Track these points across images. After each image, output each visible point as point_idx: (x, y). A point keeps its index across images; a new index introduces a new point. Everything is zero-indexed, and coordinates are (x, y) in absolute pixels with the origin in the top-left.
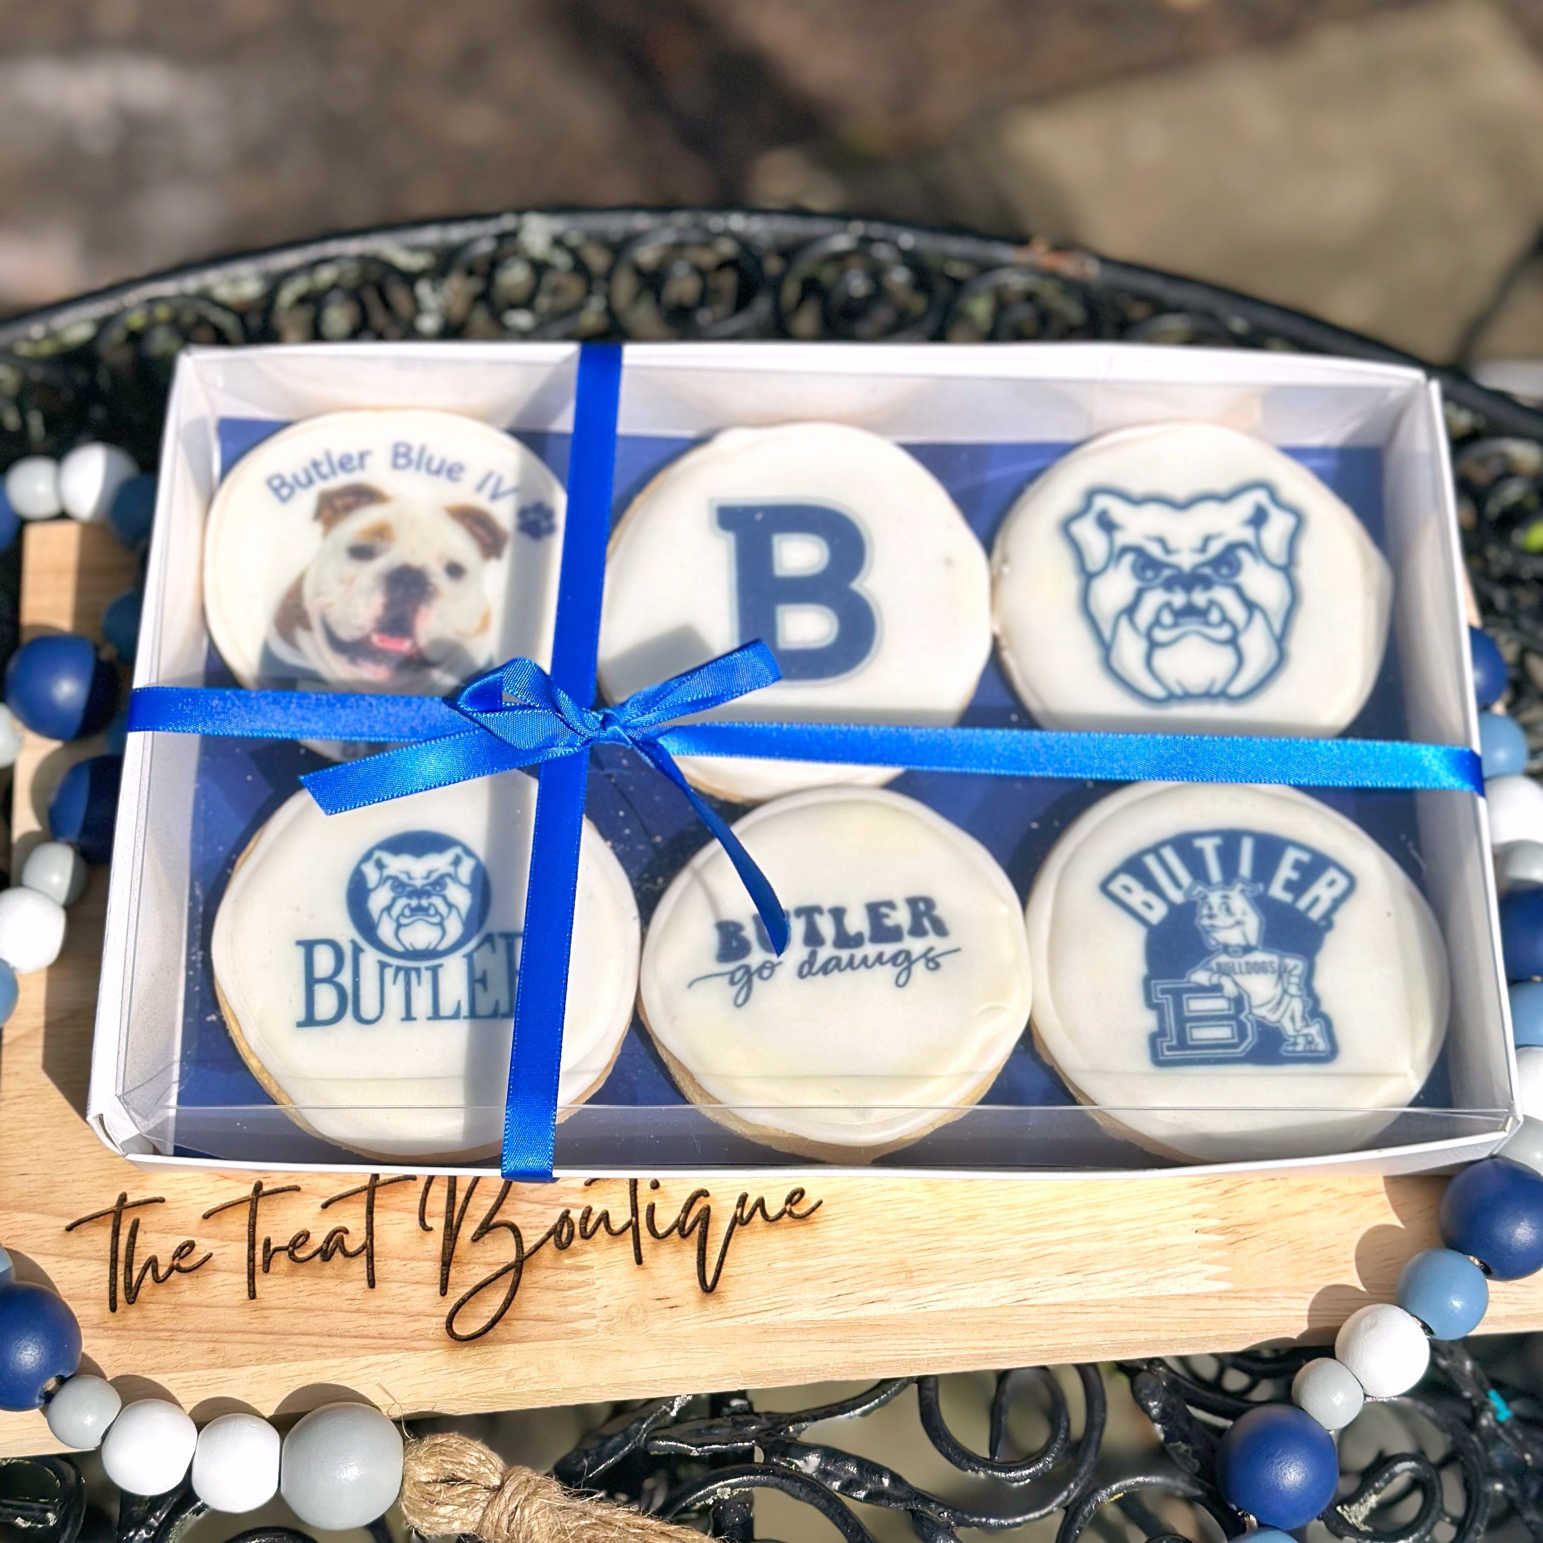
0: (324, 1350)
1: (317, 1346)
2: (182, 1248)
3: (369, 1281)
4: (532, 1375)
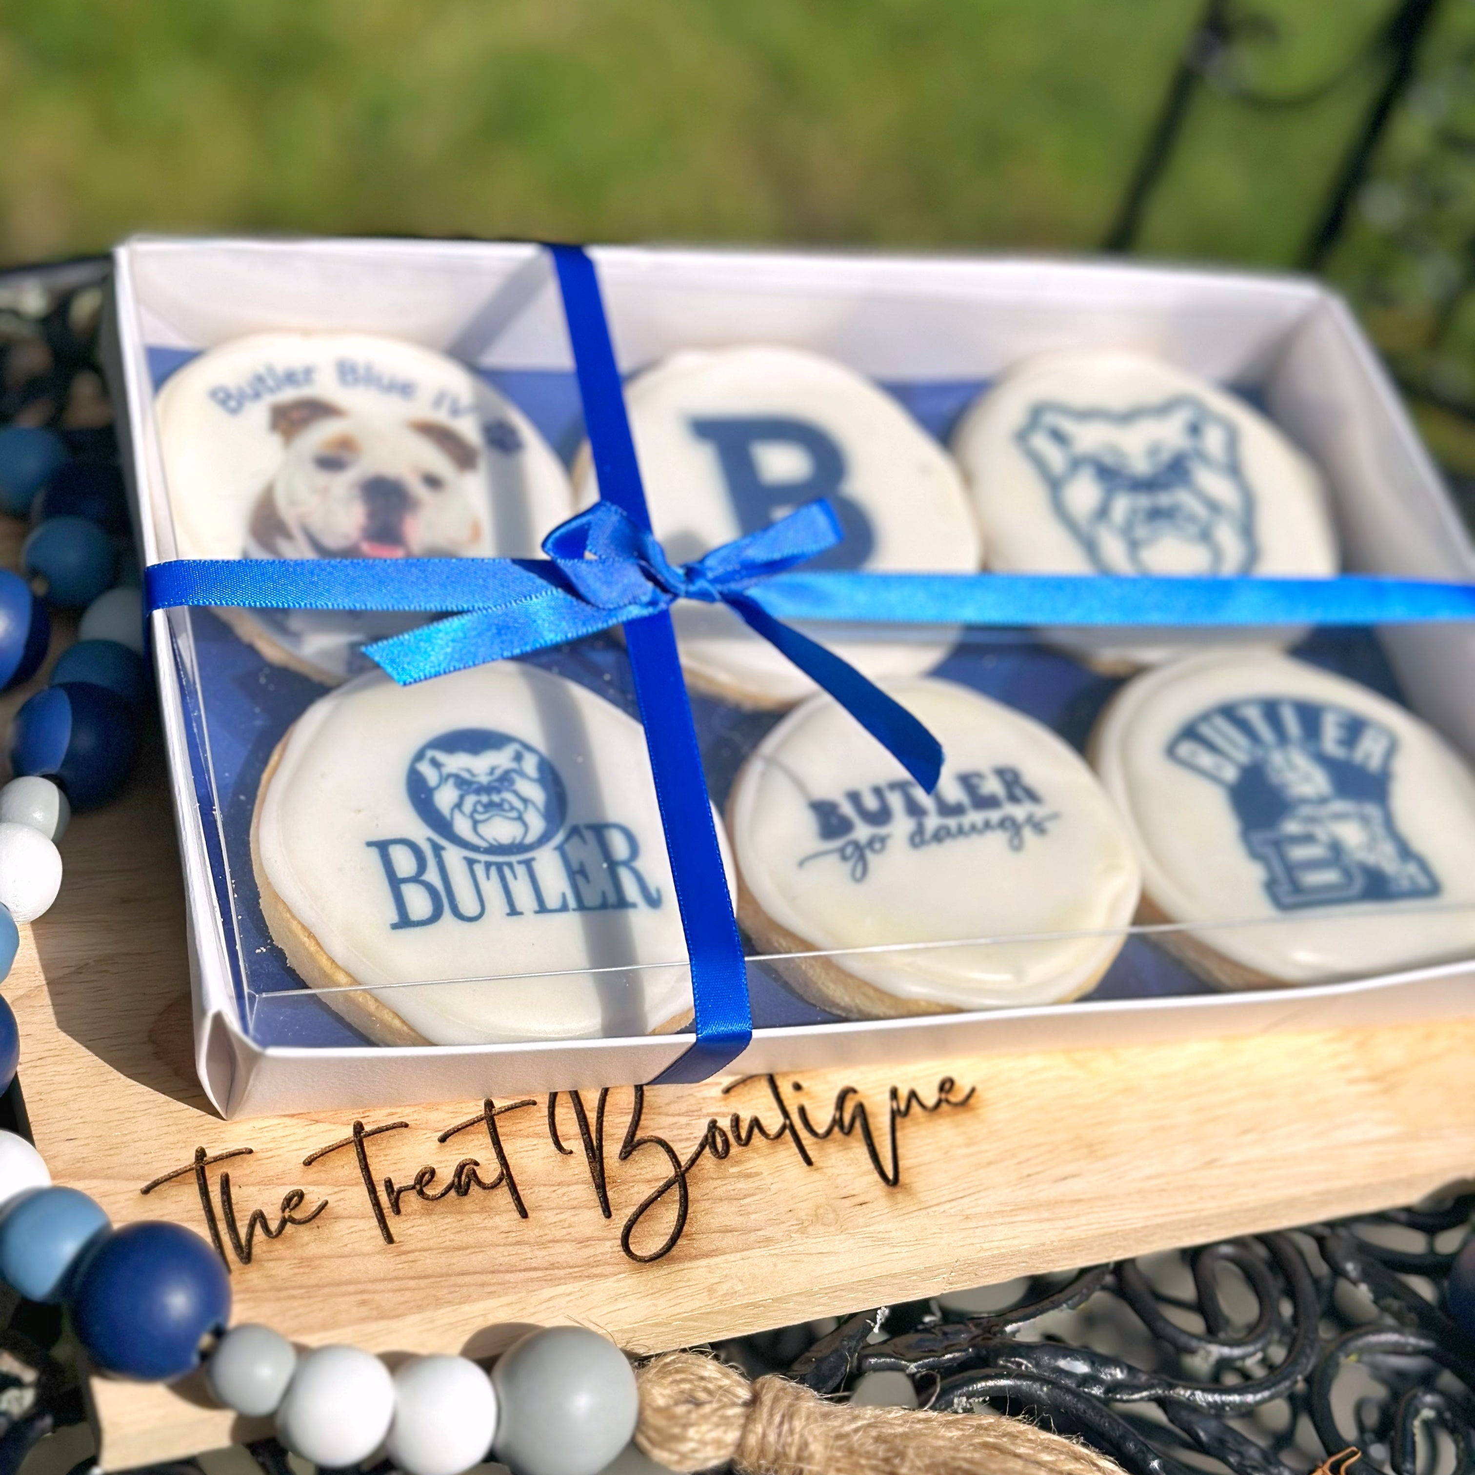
0: (492, 1289)
1: (483, 1285)
2: (288, 1200)
3: (520, 1213)
4: (737, 1289)
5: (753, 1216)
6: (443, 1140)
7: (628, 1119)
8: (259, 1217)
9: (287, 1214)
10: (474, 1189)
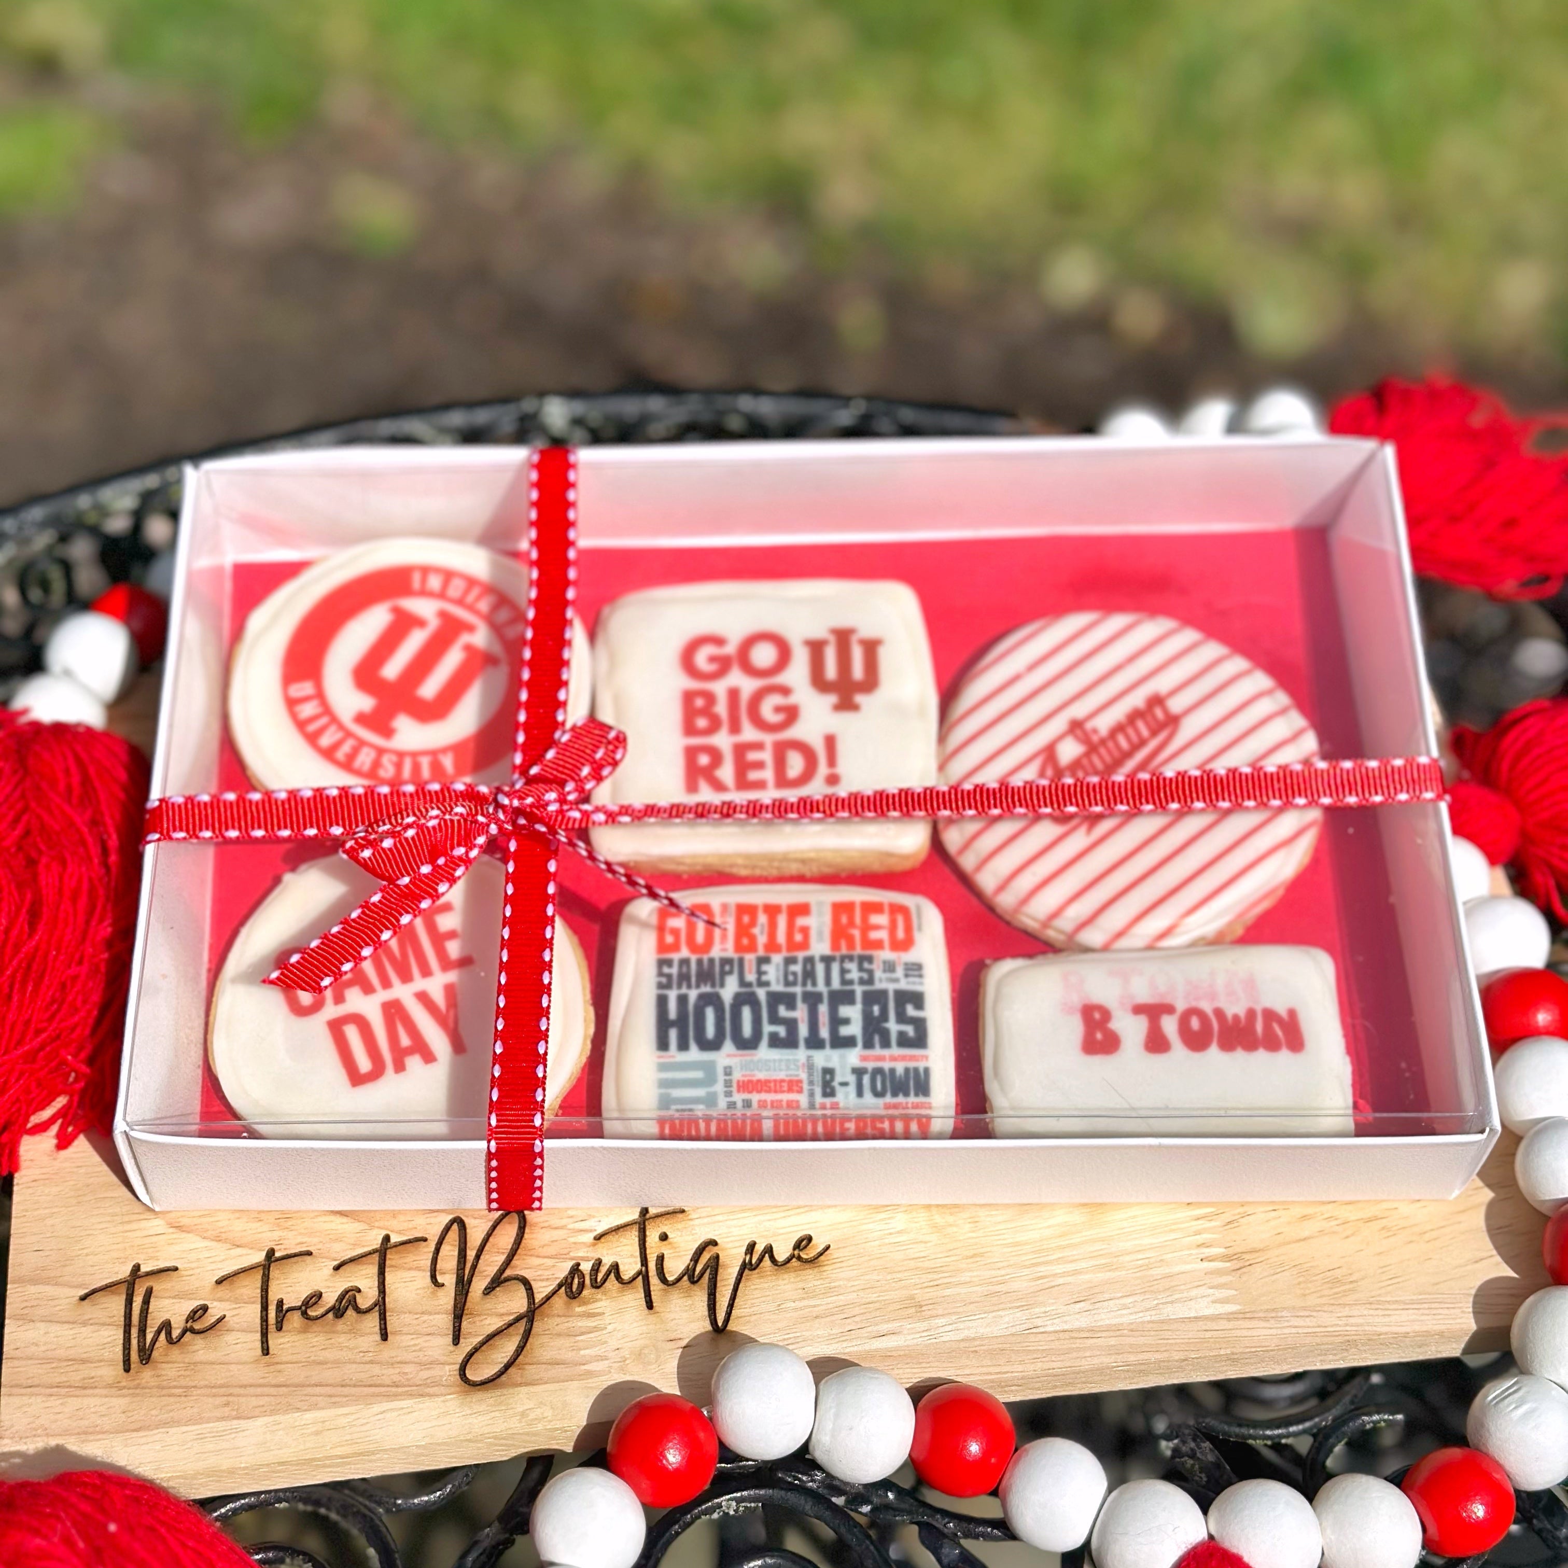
0: (337, 1399)
1: (330, 1396)
2: (194, 1312)
3: (382, 1335)
4: (545, 1415)
5: (582, 1352)
6: (337, 1268)
7: (502, 1258)
8: (166, 1326)
9: (189, 1325)
10: (350, 1312)
